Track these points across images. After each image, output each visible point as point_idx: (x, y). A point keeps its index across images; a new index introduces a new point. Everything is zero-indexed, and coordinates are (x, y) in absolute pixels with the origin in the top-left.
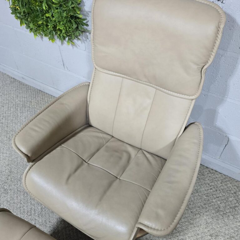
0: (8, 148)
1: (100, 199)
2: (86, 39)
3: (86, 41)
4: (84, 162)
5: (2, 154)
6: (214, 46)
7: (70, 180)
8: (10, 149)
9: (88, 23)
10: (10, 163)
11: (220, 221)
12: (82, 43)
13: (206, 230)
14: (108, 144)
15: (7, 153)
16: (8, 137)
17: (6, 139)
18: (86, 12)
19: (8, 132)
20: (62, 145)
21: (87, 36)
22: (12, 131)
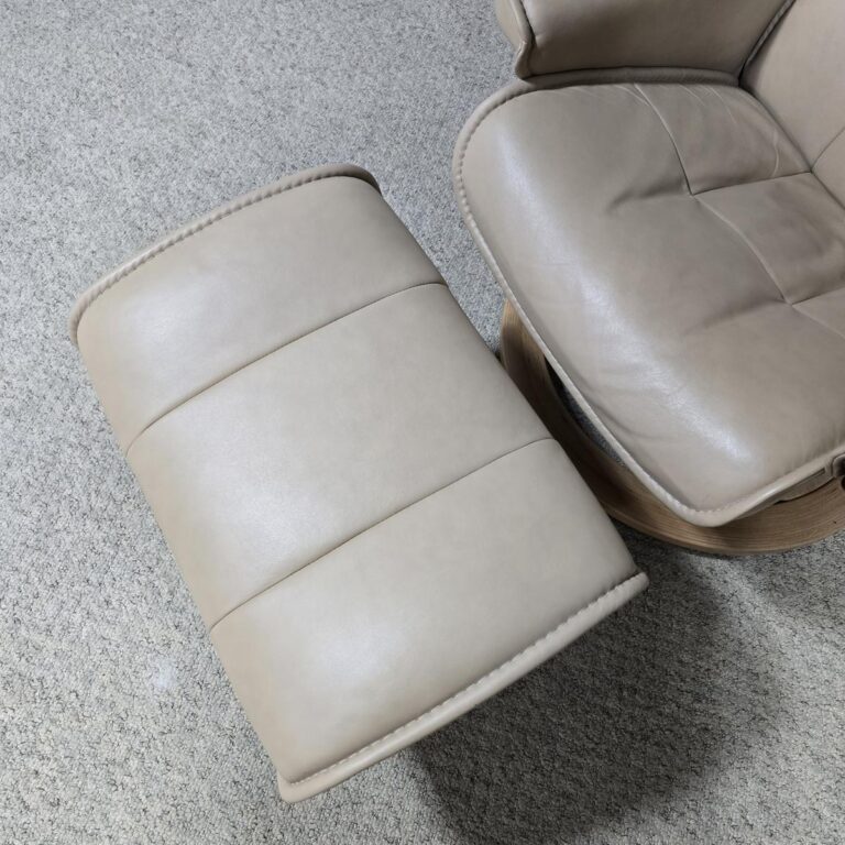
0: (385, 64)
1: (709, 322)
4: (685, 186)
5: (363, 72)
7: (623, 209)
8: (391, 71)
10: (374, 112)
14: (788, 181)
15: (376, 78)
16: (398, 27)
17: (388, 31)
19: (404, 14)
20: (637, 87)
22: (414, 13)
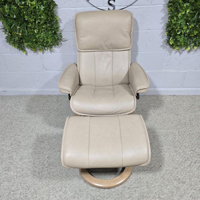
2: (61, 45)
3: (61, 46)
6: (132, 24)
9: (62, 36)
11: (158, 110)
12: (58, 48)
13: (155, 114)
18: (61, 30)
21: (62, 43)
